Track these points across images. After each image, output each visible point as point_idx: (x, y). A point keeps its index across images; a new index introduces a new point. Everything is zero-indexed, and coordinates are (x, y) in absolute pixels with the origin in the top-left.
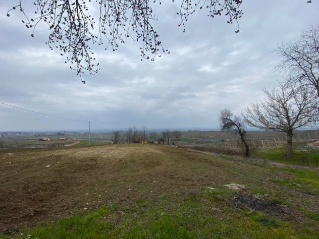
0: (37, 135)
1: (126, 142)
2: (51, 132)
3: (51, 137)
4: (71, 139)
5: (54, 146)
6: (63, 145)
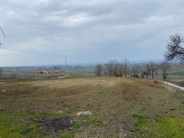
0: (39, 69)
1: (108, 76)
2: (49, 66)
4: (64, 72)
5: (49, 78)
6: (56, 78)
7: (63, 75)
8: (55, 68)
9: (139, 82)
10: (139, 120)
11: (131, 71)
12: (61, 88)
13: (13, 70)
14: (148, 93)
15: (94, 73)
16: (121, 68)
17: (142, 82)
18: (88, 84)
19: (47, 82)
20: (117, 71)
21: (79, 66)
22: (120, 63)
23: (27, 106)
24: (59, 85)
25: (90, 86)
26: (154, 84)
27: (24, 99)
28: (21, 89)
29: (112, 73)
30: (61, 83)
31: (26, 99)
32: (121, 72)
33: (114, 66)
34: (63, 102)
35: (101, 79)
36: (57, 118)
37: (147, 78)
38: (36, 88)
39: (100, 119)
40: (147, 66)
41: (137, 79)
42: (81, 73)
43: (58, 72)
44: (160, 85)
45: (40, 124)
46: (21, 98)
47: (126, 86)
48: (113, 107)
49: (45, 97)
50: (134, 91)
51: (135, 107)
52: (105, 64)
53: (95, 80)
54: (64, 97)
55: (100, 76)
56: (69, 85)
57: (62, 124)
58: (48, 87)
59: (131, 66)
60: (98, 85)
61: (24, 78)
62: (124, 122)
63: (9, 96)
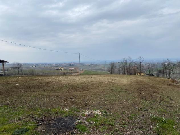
0: (56, 66)
1: (121, 74)
2: (65, 64)
3: (64, 67)
4: (78, 69)
5: (64, 74)
6: (71, 74)
7: (78, 72)
8: (71, 65)
9: (154, 80)
10: (161, 125)
11: (145, 69)
12: (72, 84)
13: (32, 67)
14: (166, 92)
15: (108, 70)
16: (135, 66)
17: (158, 81)
18: (100, 81)
19: (61, 78)
20: (131, 69)
21: (93, 64)
22: (134, 61)
23: (34, 101)
24: (71, 81)
25: (102, 82)
26: (171, 83)
27: (33, 93)
28: (34, 84)
29: (126, 71)
30: (73, 79)
31: (35, 93)
32: (135, 70)
33: (128, 64)
34: (72, 98)
35: (115, 77)
36: (61, 117)
37: (163, 76)
38: (48, 83)
39: (111, 121)
40: (164, 64)
41: (152, 78)
42: (94, 71)
43: (73, 69)
44: (178, 84)
45: (40, 123)
46: (31, 92)
47: (141, 84)
48: (127, 107)
49: (55, 92)
50: (151, 89)
51: (154, 107)
52: (118, 63)
53: (107, 77)
54: (74, 93)
55: (113, 74)
56: (81, 81)
57: (66, 124)
58: (60, 82)
59: (146, 64)
60: (111, 82)
62: (142, 126)
63: (20, 90)
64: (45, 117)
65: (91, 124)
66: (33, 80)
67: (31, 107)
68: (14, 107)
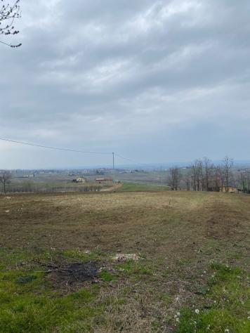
0: (71, 174)
2: (87, 170)
3: (87, 177)
4: (111, 180)
5: (86, 191)
6: (99, 190)
7: (112, 186)
8: (98, 173)
12: (99, 211)
15: (166, 182)
16: (217, 175)
18: (148, 205)
19: (80, 199)
20: (209, 180)
21: (139, 170)
22: (215, 165)
24: (97, 205)
27: (35, 227)
29: (201, 184)
30: (101, 201)
31: (38, 226)
32: (216, 182)
33: (204, 171)
34: (96, 236)
35: (177, 195)
36: (79, 262)
38: (58, 208)
39: (150, 268)
42: (142, 183)
43: (102, 180)
45: (49, 270)
46: (31, 224)
48: (182, 249)
49: (69, 225)
52: (187, 168)
53: (164, 197)
54: (100, 227)
55: (176, 190)
56: (114, 205)
58: (78, 206)
60: (167, 207)
61: (45, 189)
62: (192, 276)
64: (56, 262)
65: (120, 272)
66: (33, 203)
67: (35, 248)
68: (10, 248)
